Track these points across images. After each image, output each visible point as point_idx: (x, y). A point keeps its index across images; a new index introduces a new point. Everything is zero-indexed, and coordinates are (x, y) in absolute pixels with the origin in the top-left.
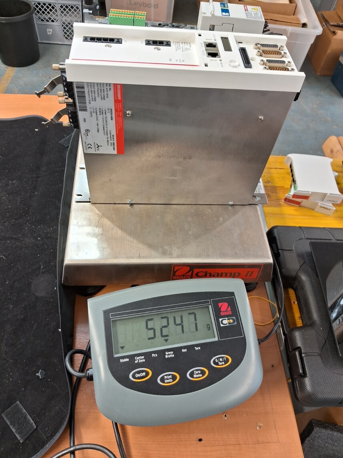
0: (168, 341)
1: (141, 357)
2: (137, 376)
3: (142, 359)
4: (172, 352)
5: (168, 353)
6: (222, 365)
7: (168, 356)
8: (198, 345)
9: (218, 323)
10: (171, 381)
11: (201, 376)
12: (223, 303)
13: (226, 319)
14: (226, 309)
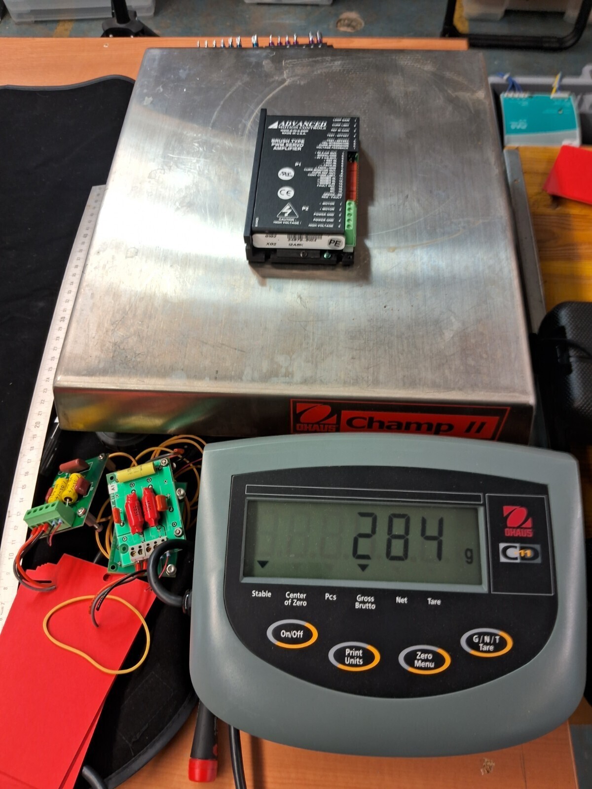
0: (367, 570)
1: (299, 594)
2: (283, 636)
3: (300, 600)
4: (372, 598)
5: (363, 598)
6: (486, 652)
7: (361, 605)
8: (435, 595)
9: (494, 553)
10: (359, 662)
11: (431, 667)
12: (514, 507)
13: (515, 547)
14: (519, 524)
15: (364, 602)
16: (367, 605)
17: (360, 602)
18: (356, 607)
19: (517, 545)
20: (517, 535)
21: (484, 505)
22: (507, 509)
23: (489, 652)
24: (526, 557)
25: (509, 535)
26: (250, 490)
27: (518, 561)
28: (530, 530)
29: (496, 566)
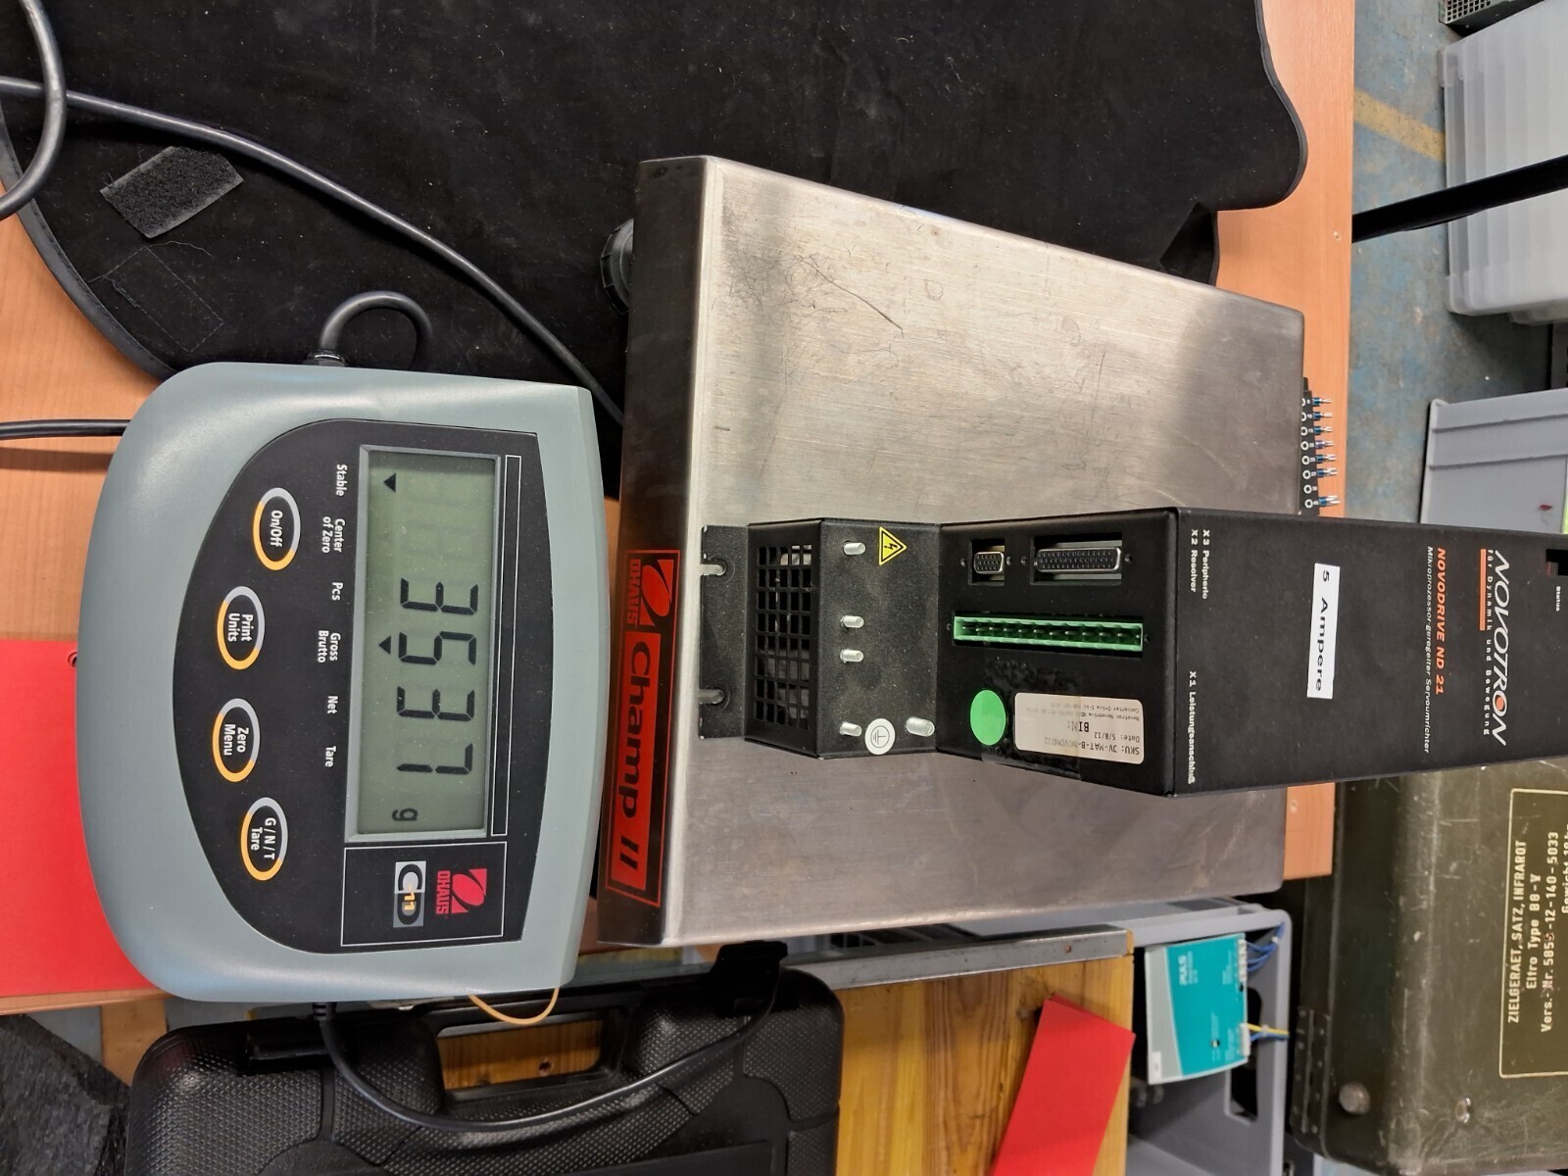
1: (341, 540)
2: (273, 514)
4: (336, 658)
5: (336, 642)
6: (249, 838)
7: (325, 639)
8: (341, 757)
9: (410, 852)
10: (232, 636)
11: (225, 751)
12: (484, 887)
13: (419, 887)
14: (457, 893)
15: (328, 644)
16: (325, 650)
17: (328, 638)
18: (320, 632)
19: (423, 890)
20: (438, 890)
21: (489, 838)
22: (481, 874)
23: (250, 843)
24: (403, 904)
25: (439, 877)
26: (513, 463)
27: (397, 891)
28: (447, 912)
29: (387, 856)
